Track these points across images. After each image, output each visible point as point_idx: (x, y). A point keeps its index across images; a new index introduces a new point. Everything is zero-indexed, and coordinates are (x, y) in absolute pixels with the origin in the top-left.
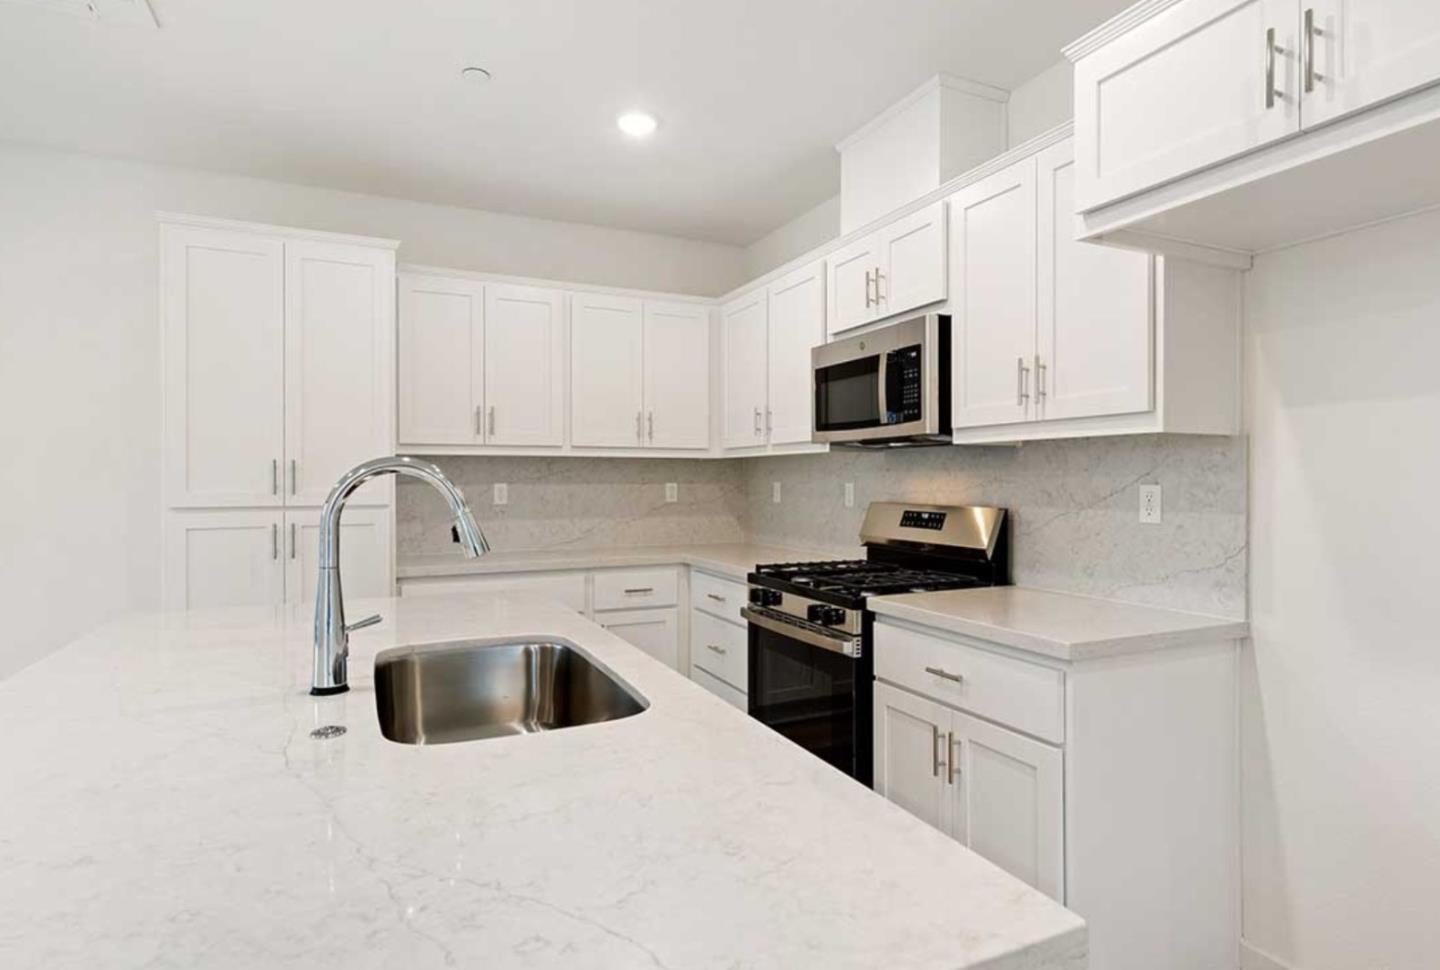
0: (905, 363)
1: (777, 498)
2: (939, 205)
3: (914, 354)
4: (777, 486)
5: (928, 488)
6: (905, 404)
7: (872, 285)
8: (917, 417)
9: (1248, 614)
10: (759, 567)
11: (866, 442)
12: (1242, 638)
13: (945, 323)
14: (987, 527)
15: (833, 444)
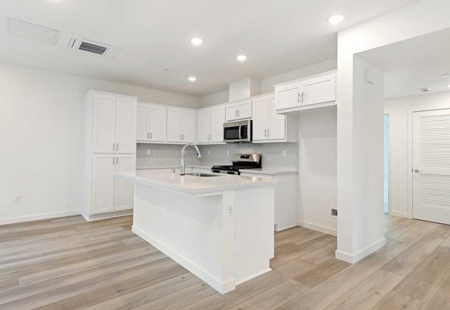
0: (244, 128)
1: (209, 154)
2: (250, 100)
3: (246, 127)
4: (209, 151)
5: (245, 151)
6: (244, 136)
7: (237, 113)
8: (246, 138)
9: (298, 169)
10: (214, 166)
11: (235, 142)
12: (297, 173)
13: (251, 121)
14: (256, 158)
15: (227, 142)
